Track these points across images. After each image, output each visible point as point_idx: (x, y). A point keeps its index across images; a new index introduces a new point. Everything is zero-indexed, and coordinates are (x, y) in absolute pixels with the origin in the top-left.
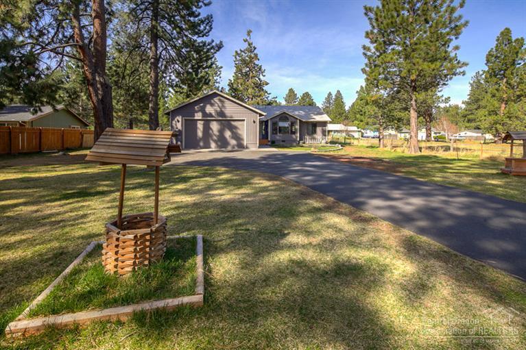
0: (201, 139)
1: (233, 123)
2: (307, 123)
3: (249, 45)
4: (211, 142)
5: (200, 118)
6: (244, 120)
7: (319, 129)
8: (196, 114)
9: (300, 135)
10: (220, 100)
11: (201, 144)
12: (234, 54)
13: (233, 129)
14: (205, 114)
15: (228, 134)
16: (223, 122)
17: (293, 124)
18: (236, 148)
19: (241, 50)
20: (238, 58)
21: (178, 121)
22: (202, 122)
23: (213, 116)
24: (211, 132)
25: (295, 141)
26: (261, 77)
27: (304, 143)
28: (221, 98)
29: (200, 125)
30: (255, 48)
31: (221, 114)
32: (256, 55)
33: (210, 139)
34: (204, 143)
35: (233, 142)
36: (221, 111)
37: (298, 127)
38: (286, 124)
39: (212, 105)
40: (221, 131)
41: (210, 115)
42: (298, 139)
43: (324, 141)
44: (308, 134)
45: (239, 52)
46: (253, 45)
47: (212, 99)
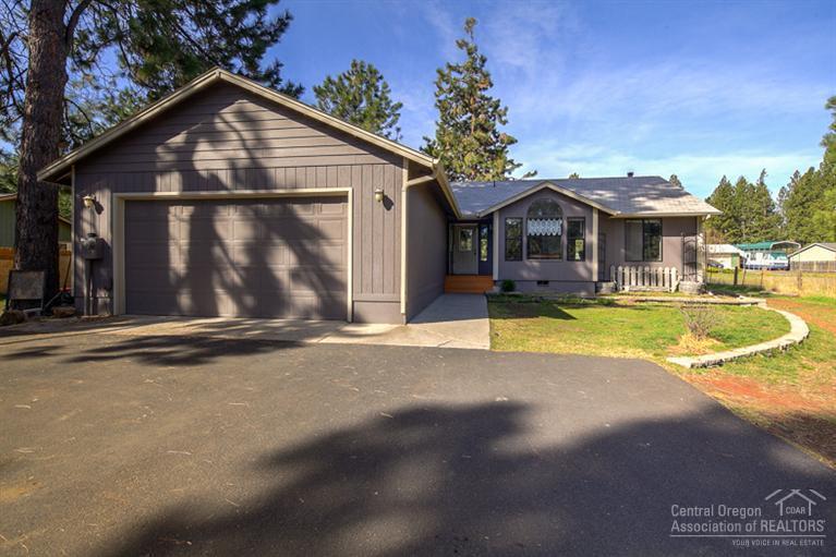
0: (181, 281)
1: (303, 213)
2: (628, 222)
3: (470, 54)
4: (220, 291)
5: (175, 193)
6: (341, 198)
7: (670, 245)
8: (159, 180)
9: (601, 262)
10: (243, 116)
11: (185, 300)
12: (436, 77)
13: (304, 238)
14: (191, 178)
15: (284, 261)
16: (264, 208)
17: (576, 230)
18: (315, 321)
19: (450, 67)
20: (445, 86)
21: (99, 209)
22: (185, 212)
23: (220, 186)
24: (217, 251)
25: (584, 283)
26: (498, 127)
27: (616, 290)
28: (250, 107)
29: (179, 225)
30: (484, 61)
31: (255, 174)
32: (486, 76)
33: (216, 278)
34: (194, 296)
35: (305, 296)
36: (252, 159)
37: (593, 238)
38: (552, 228)
39: (215, 138)
40: (258, 250)
41: (214, 182)
42: (595, 278)
43: (689, 285)
44: (629, 261)
45: (446, 71)
46: (479, 54)
47: (215, 114)
